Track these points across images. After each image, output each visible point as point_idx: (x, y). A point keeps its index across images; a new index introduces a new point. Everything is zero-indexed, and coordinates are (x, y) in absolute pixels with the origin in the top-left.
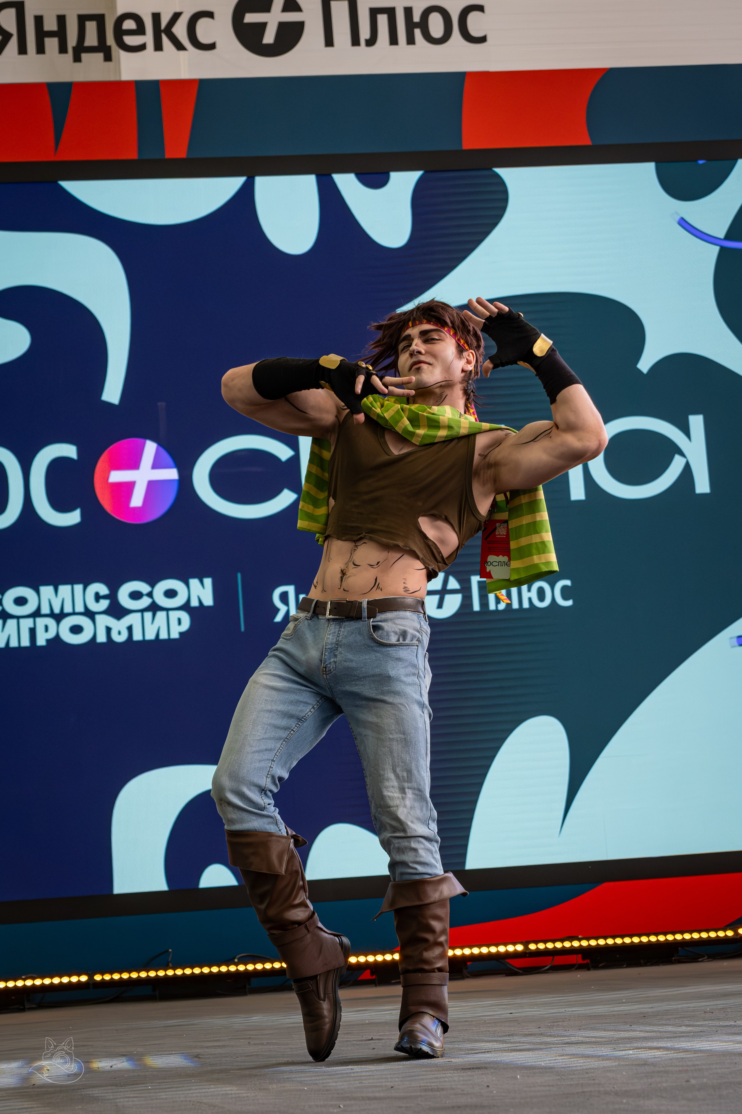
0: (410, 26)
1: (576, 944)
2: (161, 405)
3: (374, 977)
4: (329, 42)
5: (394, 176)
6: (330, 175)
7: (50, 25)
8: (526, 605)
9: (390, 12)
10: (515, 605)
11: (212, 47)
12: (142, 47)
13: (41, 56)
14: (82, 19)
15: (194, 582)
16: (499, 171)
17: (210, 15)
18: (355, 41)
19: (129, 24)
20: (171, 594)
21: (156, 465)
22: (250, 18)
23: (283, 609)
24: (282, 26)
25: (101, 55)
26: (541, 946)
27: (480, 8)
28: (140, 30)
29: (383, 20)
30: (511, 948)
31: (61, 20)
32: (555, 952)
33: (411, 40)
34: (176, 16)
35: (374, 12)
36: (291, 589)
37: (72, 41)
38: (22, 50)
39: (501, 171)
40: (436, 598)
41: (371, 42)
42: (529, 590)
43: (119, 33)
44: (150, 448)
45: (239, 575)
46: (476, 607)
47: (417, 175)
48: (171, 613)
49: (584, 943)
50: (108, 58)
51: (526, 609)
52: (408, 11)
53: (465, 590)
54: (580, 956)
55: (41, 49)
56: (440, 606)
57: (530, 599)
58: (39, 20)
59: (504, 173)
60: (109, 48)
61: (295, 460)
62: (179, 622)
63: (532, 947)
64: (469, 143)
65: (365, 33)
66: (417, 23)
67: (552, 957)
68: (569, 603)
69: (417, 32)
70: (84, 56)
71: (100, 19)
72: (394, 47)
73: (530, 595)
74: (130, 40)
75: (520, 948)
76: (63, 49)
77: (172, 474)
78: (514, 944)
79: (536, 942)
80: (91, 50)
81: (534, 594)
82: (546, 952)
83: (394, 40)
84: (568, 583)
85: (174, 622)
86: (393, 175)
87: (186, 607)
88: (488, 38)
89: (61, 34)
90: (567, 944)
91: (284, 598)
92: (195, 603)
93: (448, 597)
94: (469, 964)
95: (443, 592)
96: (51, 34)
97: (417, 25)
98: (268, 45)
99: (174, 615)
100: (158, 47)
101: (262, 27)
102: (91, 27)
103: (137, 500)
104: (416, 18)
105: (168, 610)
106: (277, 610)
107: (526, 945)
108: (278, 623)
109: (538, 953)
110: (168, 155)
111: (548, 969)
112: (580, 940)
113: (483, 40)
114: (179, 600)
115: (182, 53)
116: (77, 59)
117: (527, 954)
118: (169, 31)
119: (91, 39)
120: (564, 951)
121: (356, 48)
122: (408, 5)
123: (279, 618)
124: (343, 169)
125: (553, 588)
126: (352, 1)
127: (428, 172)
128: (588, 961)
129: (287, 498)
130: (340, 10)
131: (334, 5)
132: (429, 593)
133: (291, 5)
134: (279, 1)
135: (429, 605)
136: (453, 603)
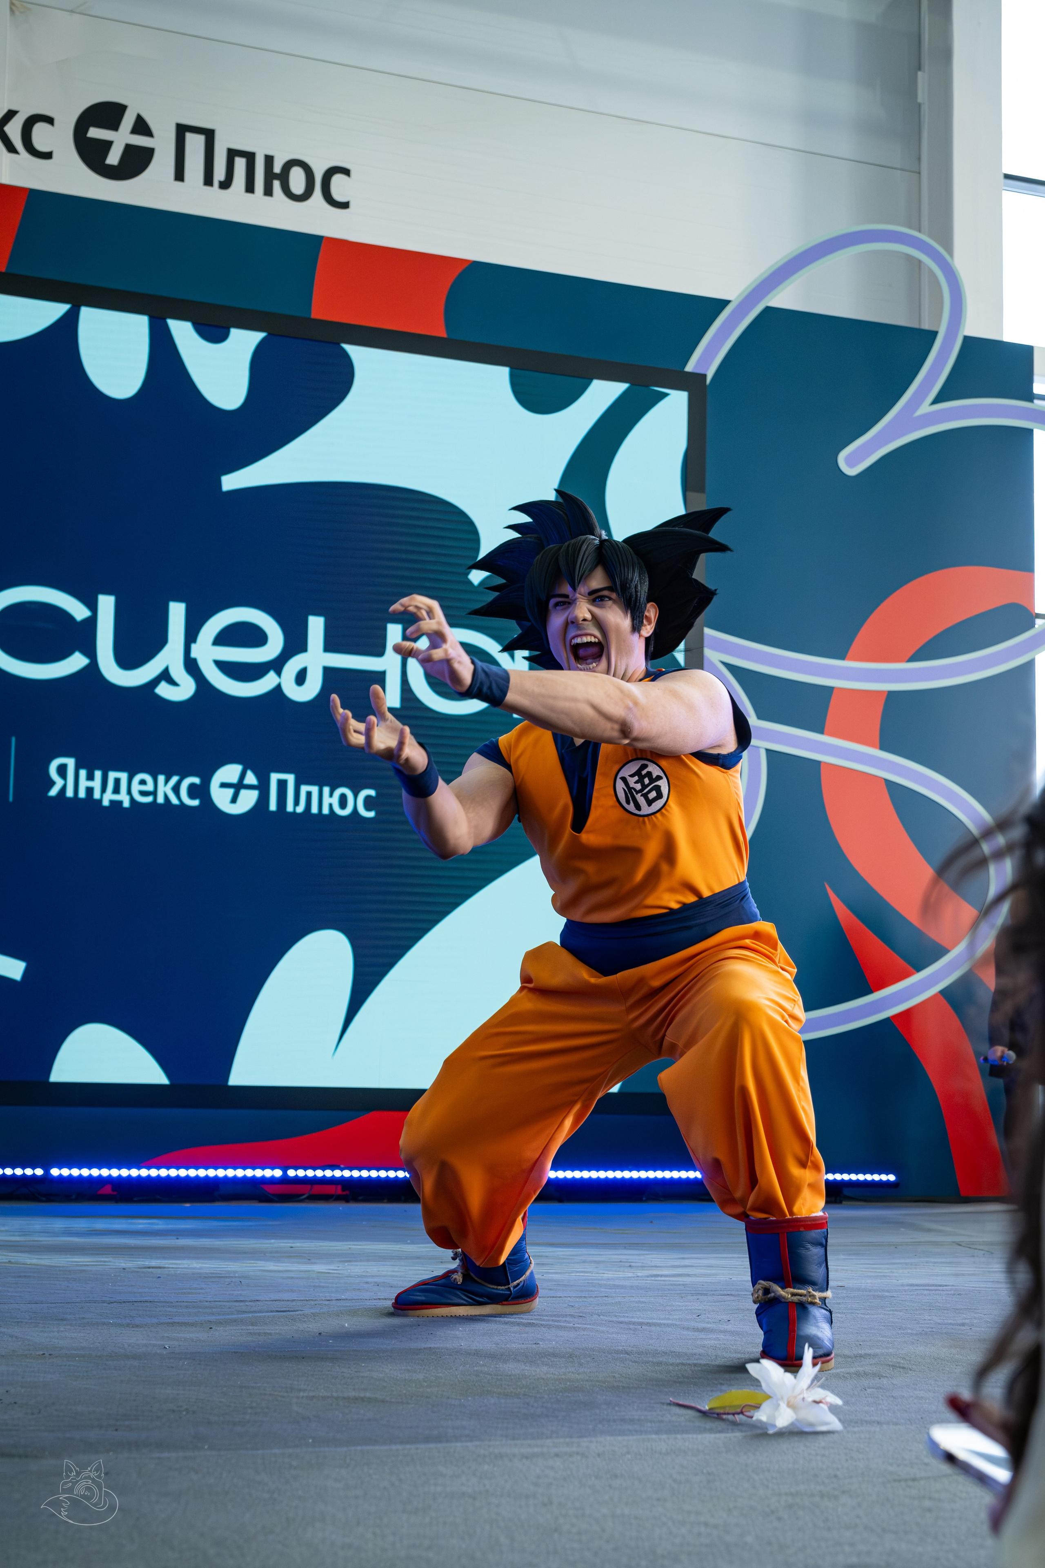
0: (270, 175)
1: (337, 1173)
3: (115, 1193)
4: (179, 176)
6: (164, 319)
8: (326, 811)
9: (250, 157)
10: (314, 810)
11: (48, 156)
16: (346, 347)
17: (50, 120)
18: (208, 180)
22: (95, 133)
23: (59, 782)
24: (129, 149)
26: (302, 1173)
27: (346, 172)
29: (240, 164)
32: (315, 1181)
33: (268, 192)
34: (11, 113)
35: (232, 154)
36: (70, 762)
40: (231, 791)
41: (226, 184)
42: (332, 795)
45: (13, 740)
46: (273, 806)
47: (259, 336)
49: (346, 1173)
51: (325, 816)
52: (269, 160)
53: (263, 787)
54: (337, 1187)
56: (234, 800)
57: (332, 806)
59: (351, 349)
61: (91, 623)
63: (291, 1173)
64: (317, 312)
65: (219, 174)
66: (276, 174)
67: (310, 1186)
68: (371, 814)
69: (276, 184)
72: (249, 195)
73: (331, 801)
75: (278, 1173)
79: (297, 1169)
81: (335, 800)
82: (306, 1180)
83: (250, 188)
84: (372, 792)
86: (234, 332)
88: (352, 206)
90: (328, 1173)
91: (62, 771)
93: (243, 793)
94: (220, 1186)
95: (239, 786)
97: (277, 177)
98: (111, 167)
101: (107, 145)
104: (277, 169)
106: (53, 783)
107: (285, 1169)
108: (52, 797)
109: (297, 1180)
111: (305, 1199)
112: (342, 1170)
113: (345, 205)
115: (13, 156)
117: (285, 1180)
118: (1, 129)
120: (324, 1181)
121: (208, 188)
122: (270, 153)
123: (53, 792)
124: (180, 316)
125: (356, 796)
126: (209, 135)
127: (269, 334)
128: (347, 1192)
129: (76, 662)
130: (195, 144)
131: (189, 137)
132: (224, 785)
133: (141, 127)
134: (128, 121)
135: (221, 798)
136: (248, 800)
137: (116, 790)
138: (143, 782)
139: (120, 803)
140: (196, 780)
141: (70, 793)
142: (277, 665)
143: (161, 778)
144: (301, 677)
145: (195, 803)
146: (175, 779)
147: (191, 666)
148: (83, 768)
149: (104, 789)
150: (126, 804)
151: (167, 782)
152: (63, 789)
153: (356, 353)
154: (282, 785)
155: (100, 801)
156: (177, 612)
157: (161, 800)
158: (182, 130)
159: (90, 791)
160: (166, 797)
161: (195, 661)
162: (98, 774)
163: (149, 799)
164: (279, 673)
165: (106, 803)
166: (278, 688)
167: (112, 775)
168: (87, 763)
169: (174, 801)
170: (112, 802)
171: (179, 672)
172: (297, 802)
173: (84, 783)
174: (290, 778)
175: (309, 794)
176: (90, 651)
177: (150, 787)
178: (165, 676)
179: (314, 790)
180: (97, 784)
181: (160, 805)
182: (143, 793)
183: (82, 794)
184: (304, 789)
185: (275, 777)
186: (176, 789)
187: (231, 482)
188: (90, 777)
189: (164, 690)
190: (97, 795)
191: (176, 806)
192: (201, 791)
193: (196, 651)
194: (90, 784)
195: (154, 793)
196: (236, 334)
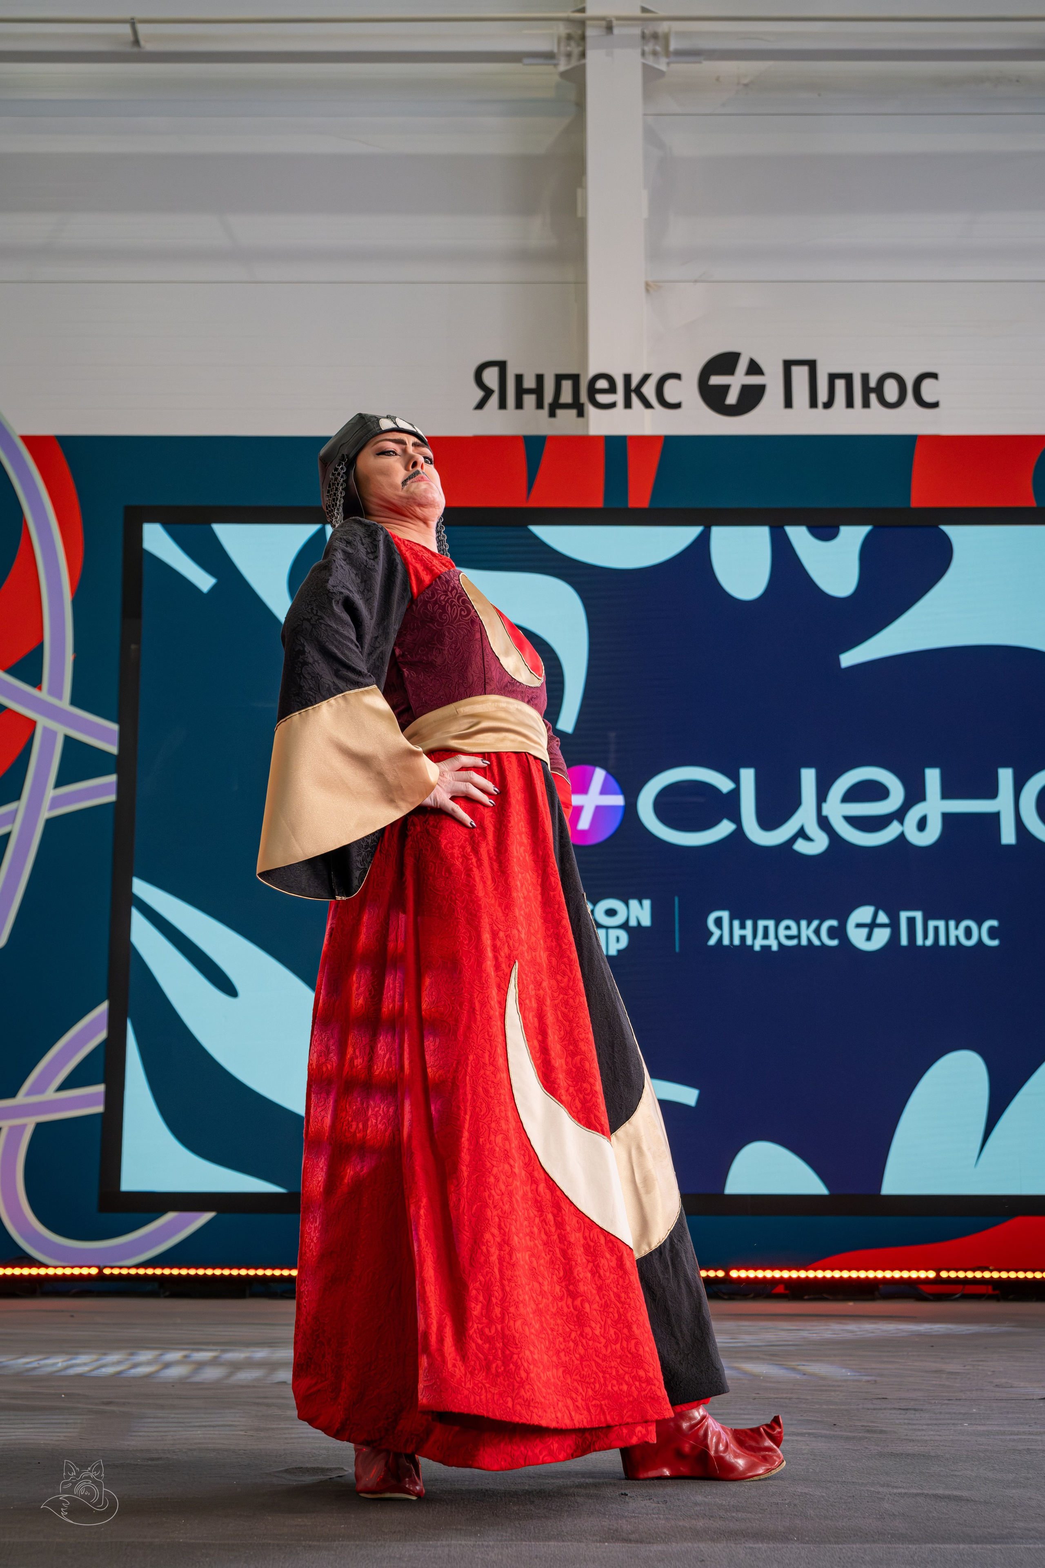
0: (867, 390)
1: (987, 1275)
2: (612, 734)
3: (787, 1292)
4: (788, 404)
5: (844, 530)
6: (782, 527)
7: (529, 383)
8: (953, 942)
9: (848, 378)
10: (942, 942)
11: (677, 406)
12: (613, 405)
13: (519, 411)
14: (559, 378)
15: (634, 903)
16: (944, 528)
17: (677, 376)
18: (813, 404)
19: (602, 384)
20: (611, 913)
21: (604, 791)
22: (715, 380)
23: (717, 933)
24: (745, 389)
25: (574, 412)
26: (953, 1274)
27: (934, 376)
28: (612, 389)
29: (840, 384)
30: (923, 1274)
31: (540, 378)
32: (966, 1282)
33: (866, 404)
34: (646, 377)
35: (832, 377)
36: (725, 915)
37: (548, 397)
38: (503, 405)
39: (947, 529)
40: (865, 931)
41: (828, 405)
42: (957, 928)
43: (593, 391)
44: (599, 775)
45: (676, 899)
46: (904, 941)
47: (865, 530)
48: (611, 931)
49: (995, 1275)
50: (581, 414)
51: (952, 947)
52: (865, 377)
53: (894, 925)
54: (990, 1288)
55: (519, 405)
56: (869, 938)
57: (957, 938)
58: (519, 378)
59: (948, 530)
60: (582, 405)
61: (735, 794)
62: (618, 939)
63: (944, 1274)
64: (916, 501)
65: (823, 396)
66: (872, 388)
67: (961, 1286)
68: (995, 943)
69: (873, 397)
70: (559, 412)
71: (575, 379)
72: (850, 410)
73: (957, 933)
74: (602, 398)
75: (932, 1274)
76: (540, 405)
77: (618, 800)
78: (927, 1270)
79: (948, 1271)
80: (566, 406)
81: (961, 932)
82: (957, 1281)
83: (850, 404)
84: (995, 923)
85: (612, 939)
87: (625, 926)
88: (941, 404)
89: (538, 391)
90: (978, 1275)
91: (719, 922)
92: (633, 923)
93: (877, 931)
94: (881, 1286)
95: (872, 926)
96: (530, 391)
97: (873, 390)
98: (730, 406)
99: (613, 933)
100: (628, 405)
101: (726, 388)
102: (567, 385)
103: (584, 823)
104: (873, 383)
105: (607, 928)
106: (711, 934)
107: (938, 1271)
108: (711, 946)
109: (949, 1281)
110: (631, 505)
111: (957, 1298)
112: (991, 1271)
113: (935, 405)
114: (619, 919)
115: (649, 411)
116: (552, 414)
117: (938, 1280)
118: (638, 391)
119: (566, 397)
120: (974, 1282)
121: (814, 410)
122: (865, 371)
123: (712, 942)
124: (796, 522)
125: (980, 926)
126: (812, 365)
127: (875, 527)
128: (997, 1292)
129: (725, 828)
130: (800, 375)
131: (795, 369)
132: (859, 926)
133: (754, 368)
134: (742, 365)
135: (857, 937)
136: (881, 937)
137: (766, 936)
138: (788, 928)
139: (769, 947)
140: (834, 923)
141: (726, 942)
142: (900, 815)
143: (804, 923)
144: (922, 825)
145: (834, 943)
146: (815, 923)
147: (824, 823)
148: (736, 918)
149: (755, 936)
150: (775, 948)
151: (809, 925)
152: (721, 939)
153: (952, 531)
154: (911, 922)
155: (752, 947)
156: (808, 777)
157: (804, 942)
158: (788, 365)
159: (743, 938)
160: (809, 940)
161: (826, 818)
162: (749, 923)
163: (794, 942)
164: (902, 822)
165: (757, 948)
166: (902, 836)
167: (761, 923)
168: (740, 915)
169: (816, 942)
170: (763, 947)
171: (813, 829)
172: (925, 937)
173: (737, 932)
174: (918, 915)
175: (936, 929)
176: (736, 819)
177: (794, 931)
178: (802, 834)
179: (941, 924)
180: (748, 932)
181: (804, 947)
182: (789, 937)
183: (737, 942)
184: (932, 924)
185: (904, 916)
186: (817, 932)
187: (849, 659)
188: (743, 926)
189: (801, 846)
190: (749, 942)
191: (818, 947)
192: (838, 932)
193: (826, 810)
194: (743, 932)
195: (798, 937)
196: (846, 531)
